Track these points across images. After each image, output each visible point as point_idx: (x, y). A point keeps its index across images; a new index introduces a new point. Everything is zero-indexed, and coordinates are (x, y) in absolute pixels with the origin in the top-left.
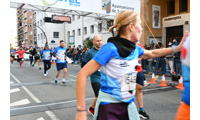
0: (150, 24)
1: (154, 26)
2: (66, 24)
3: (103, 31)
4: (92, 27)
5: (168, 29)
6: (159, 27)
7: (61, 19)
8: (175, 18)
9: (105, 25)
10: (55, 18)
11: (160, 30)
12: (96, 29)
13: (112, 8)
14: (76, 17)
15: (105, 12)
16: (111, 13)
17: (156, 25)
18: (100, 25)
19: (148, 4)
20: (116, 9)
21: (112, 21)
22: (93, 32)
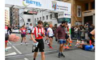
0: (76, 15)
1: (78, 16)
2: (34, 15)
3: (53, 18)
4: (47, 16)
5: (85, 17)
7: (32, 13)
8: (88, 12)
9: (53, 16)
10: (29, 12)
11: (81, 18)
12: (49, 17)
13: (57, 7)
14: (39, 12)
16: (57, 10)
17: (79, 15)
18: (51, 15)
19: (75, 5)
20: (59, 8)
21: (57, 13)
22: (47, 19)
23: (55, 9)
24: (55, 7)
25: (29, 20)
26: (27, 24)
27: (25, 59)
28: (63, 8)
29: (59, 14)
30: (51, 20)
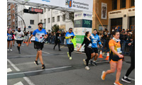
0: (99, 16)
1: (102, 18)
2: (40, 14)
3: (66, 20)
4: (59, 17)
5: (112, 20)
6: (106, 18)
7: (36, 11)
8: (117, 13)
9: (67, 16)
10: (32, 10)
11: (107, 20)
12: (61, 19)
13: (73, 4)
14: (47, 9)
15: (67, 7)
16: (72, 8)
18: (64, 15)
20: (76, 5)
21: (73, 13)
22: (59, 20)
23: (70, 6)
24: (69, 3)
25: (32, 22)
26: (30, 27)
27: (25, 78)
28: (81, 6)
29: (75, 14)
30: (64, 23)
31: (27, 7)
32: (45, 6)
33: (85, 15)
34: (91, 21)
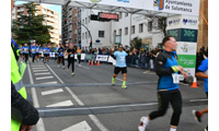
2: (113, 22)
3: (154, 30)
4: (141, 25)
7: (108, 17)
9: (156, 24)
10: (102, 16)
12: (145, 28)
13: (165, 4)
14: (123, 14)
15: (156, 9)
16: (165, 10)
18: (150, 23)
20: (171, 5)
21: (165, 19)
24: (160, 2)
25: (101, 34)
26: (98, 41)
27: (91, 116)
29: (169, 20)
30: (151, 35)
31: (96, 12)
32: (121, 10)
33: (185, 21)
34: (196, 31)
